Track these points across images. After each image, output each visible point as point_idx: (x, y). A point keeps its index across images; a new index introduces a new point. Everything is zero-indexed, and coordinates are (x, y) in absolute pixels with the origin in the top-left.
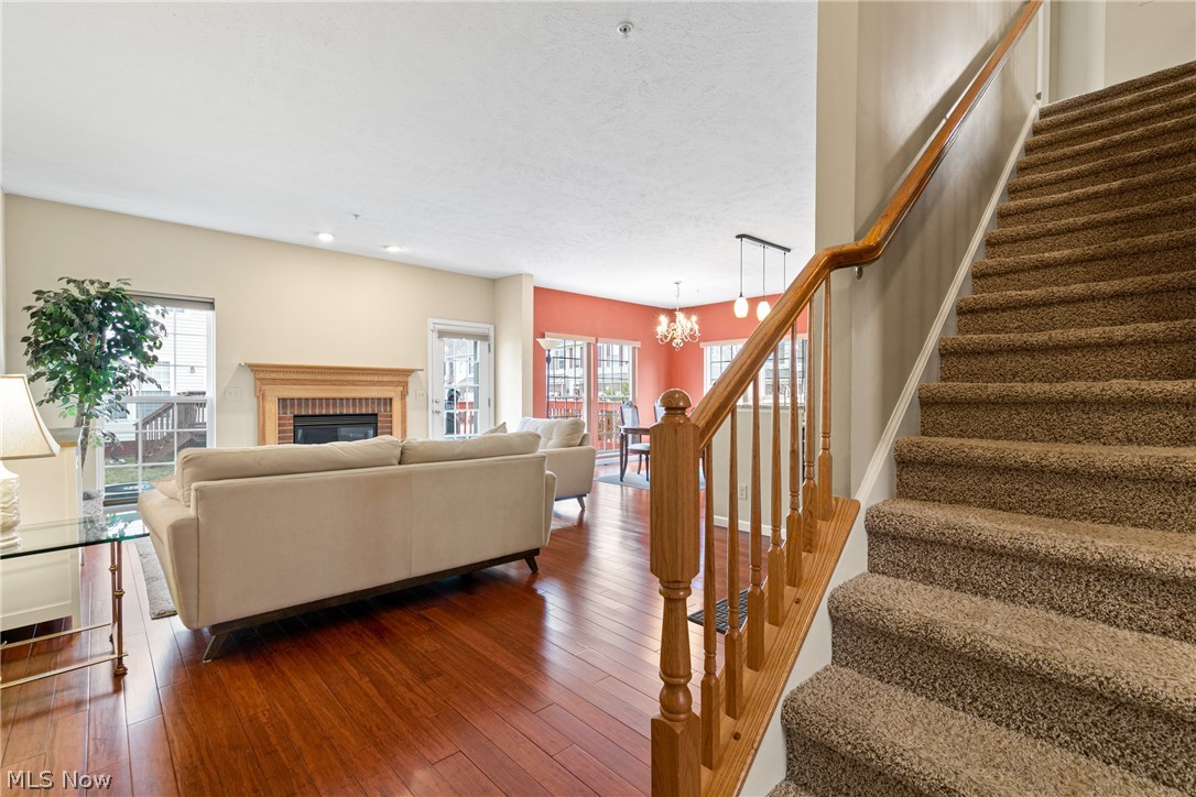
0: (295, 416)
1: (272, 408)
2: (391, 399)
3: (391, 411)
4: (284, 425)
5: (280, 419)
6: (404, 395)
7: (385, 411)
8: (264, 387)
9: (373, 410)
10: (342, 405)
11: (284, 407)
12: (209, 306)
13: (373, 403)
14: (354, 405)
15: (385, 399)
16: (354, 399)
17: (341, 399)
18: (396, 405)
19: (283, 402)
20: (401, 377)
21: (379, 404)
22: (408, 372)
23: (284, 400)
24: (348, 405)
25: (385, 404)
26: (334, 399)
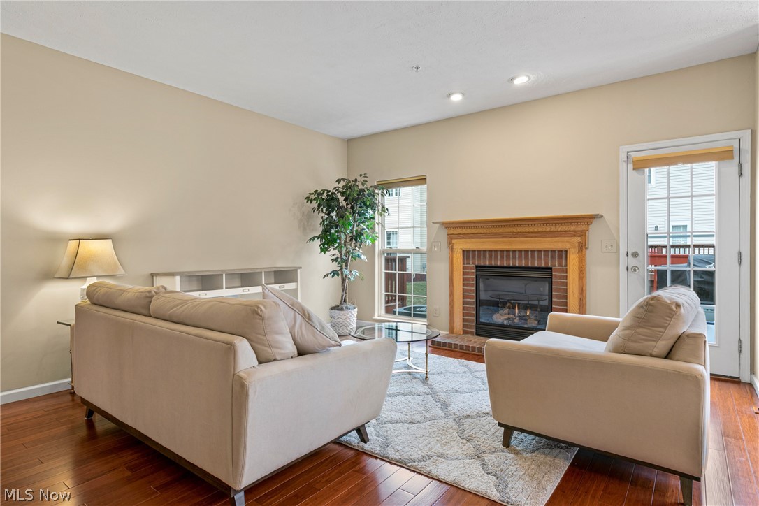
0: (477, 267)
1: (458, 258)
2: (566, 251)
3: (566, 266)
4: (468, 274)
5: (464, 268)
6: (582, 247)
7: (560, 265)
8: (454, 241)
9: (546, 263)
10: (514, 257)
11: (468, 258)
12: (423, 181)
13: (546, 256)
14: (526, 257)
15: (560, 251)
16: (526, 251)
17: (514, 251)
18: (573, 260)
19: (466, 254)
20: (578, 225)
21: (553, 257)
22: (588, 219)
23: (468, 251)
24: (520, 257)
25: (560, 257)
26: (508, 251)
